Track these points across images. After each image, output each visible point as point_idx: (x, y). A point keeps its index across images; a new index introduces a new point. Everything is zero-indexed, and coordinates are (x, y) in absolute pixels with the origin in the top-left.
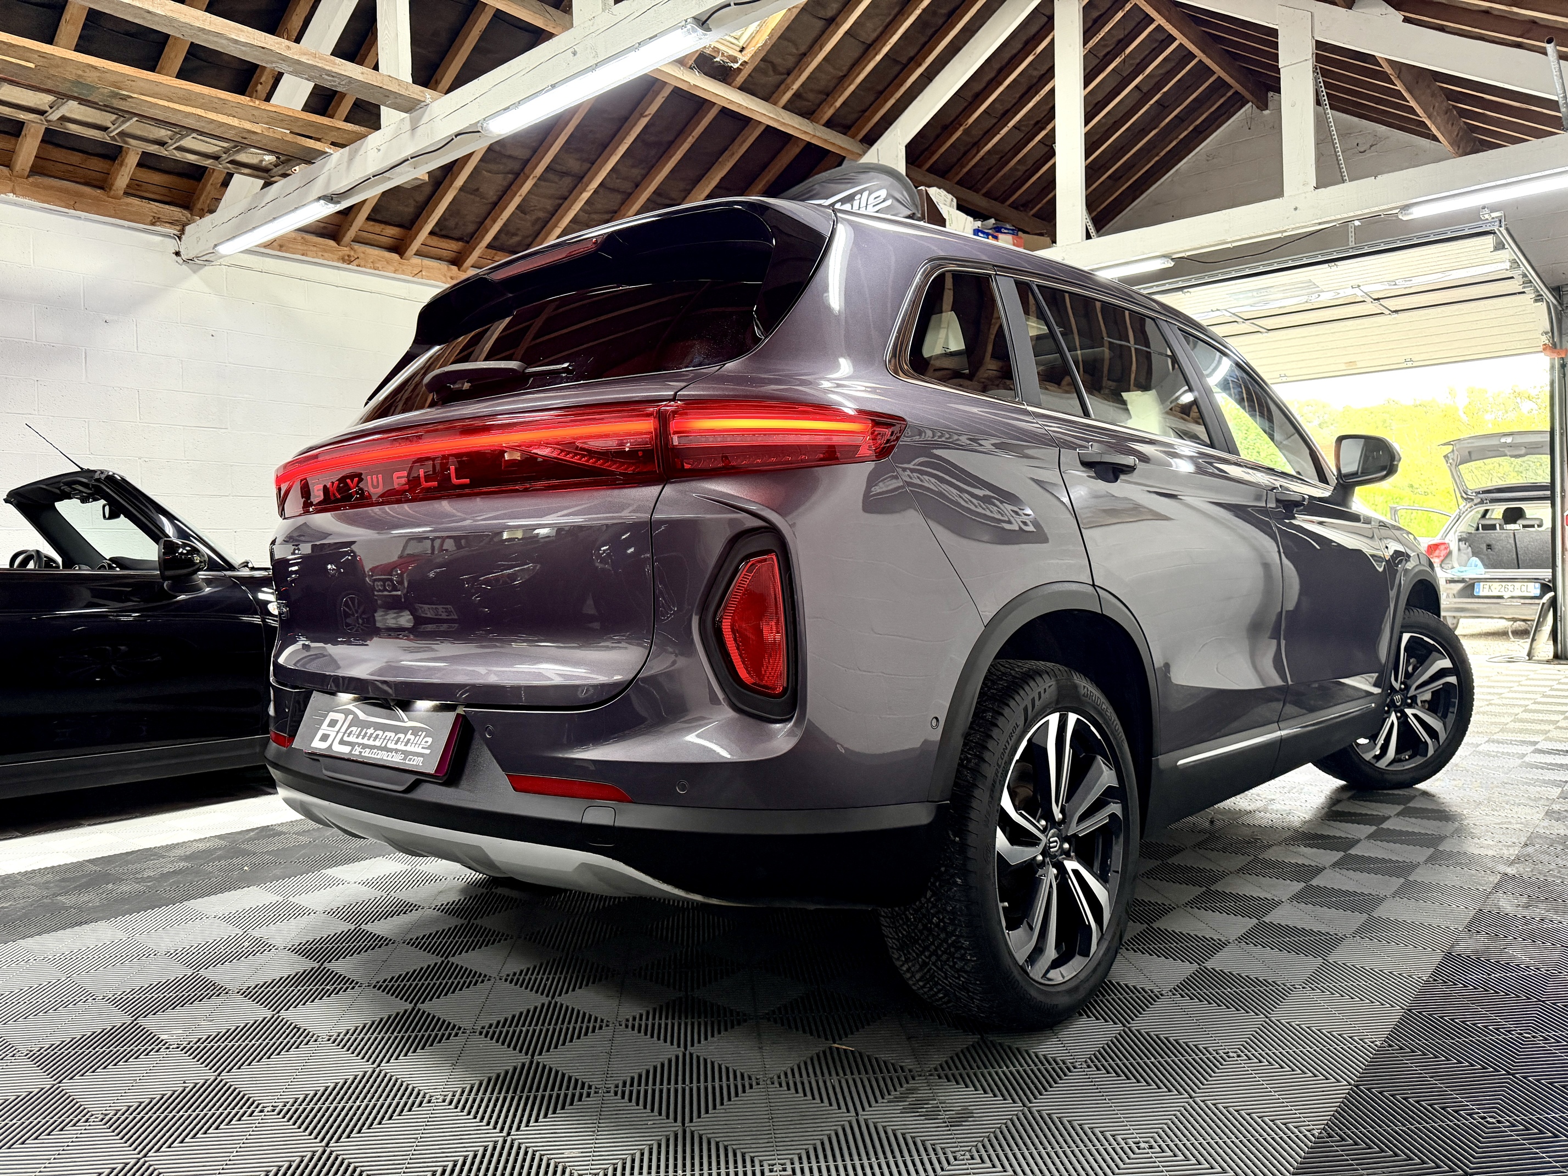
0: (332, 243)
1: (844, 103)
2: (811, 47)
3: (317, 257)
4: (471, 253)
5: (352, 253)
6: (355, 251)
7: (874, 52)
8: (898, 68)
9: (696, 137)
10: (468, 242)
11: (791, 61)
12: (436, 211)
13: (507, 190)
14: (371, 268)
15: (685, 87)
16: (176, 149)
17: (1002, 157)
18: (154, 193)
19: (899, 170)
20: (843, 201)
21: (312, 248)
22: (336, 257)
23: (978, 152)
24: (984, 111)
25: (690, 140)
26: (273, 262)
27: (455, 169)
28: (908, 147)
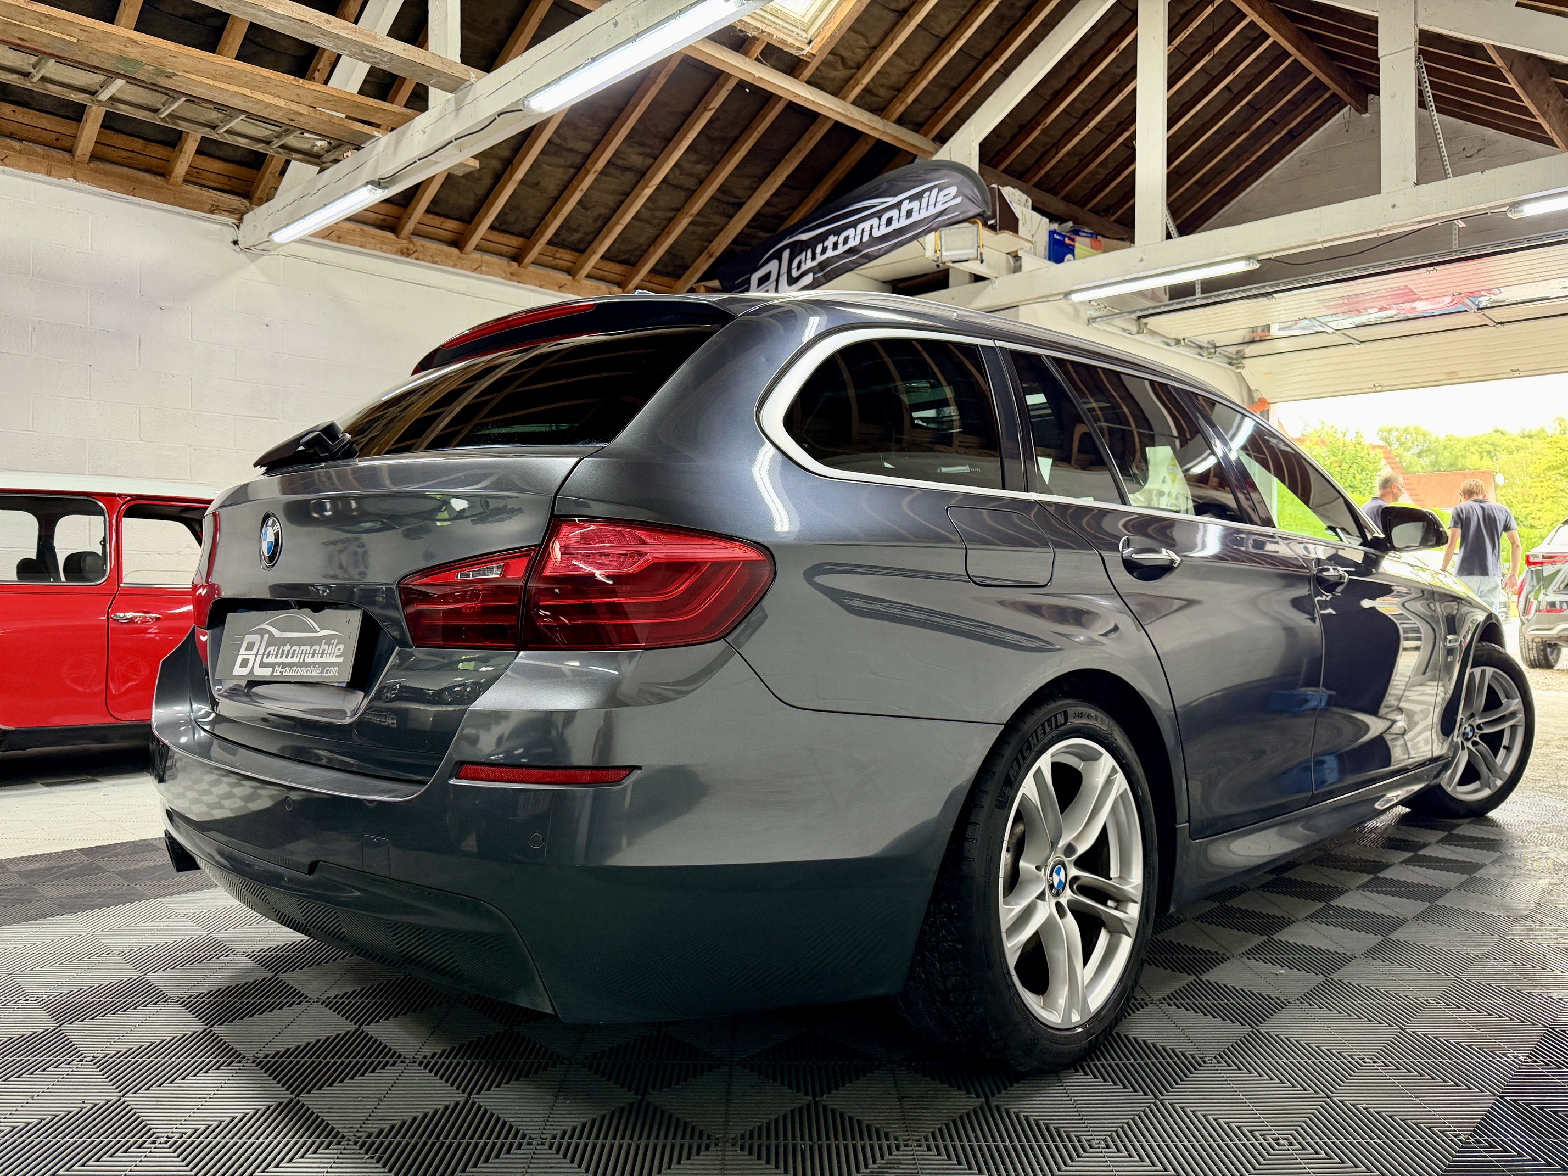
0: (391, 235)
1: (916, 100)
2: (882, 41)
3: (375, 249)
4: (531, 249)
5: (411, 246)
6: (414, 244)
7: (948, 47)
8: (974, 63)
9: (762, 132)
10: (528, 238)
11: (861, 54)
12: (496, 205)
13: (568, 184)
14: (429, 262)
15: (749, 79)
16: (227, 131)
17: (1081, 160)
18: (213, 181)
19: (972, 168)
20: (911, 199)
21: (370, 240)
22: (395, 250)
23: (1057, 153)
24: (1064, 110)
25: (756, 136)
26: (331, 254)
27: (515, 161)
28: (982, 145)
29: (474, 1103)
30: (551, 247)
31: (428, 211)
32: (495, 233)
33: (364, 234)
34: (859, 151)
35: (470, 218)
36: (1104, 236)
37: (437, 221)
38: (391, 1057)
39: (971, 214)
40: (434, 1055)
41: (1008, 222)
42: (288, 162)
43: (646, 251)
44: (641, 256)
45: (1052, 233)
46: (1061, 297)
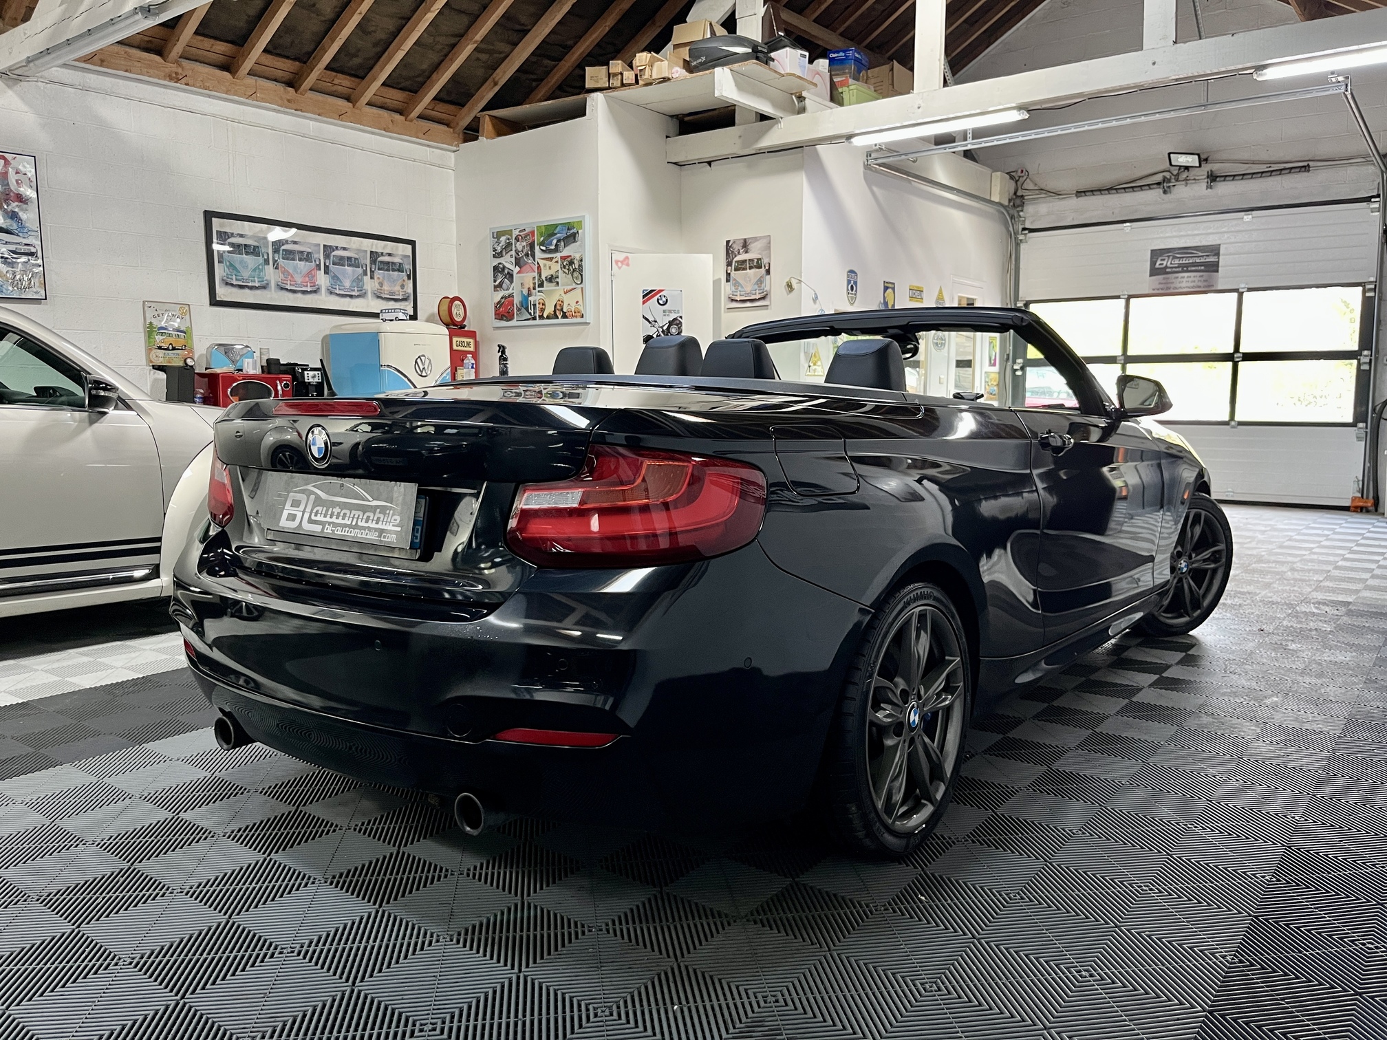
0: (157, 58)
3: (142, 74)
5: (180, 70)
6: (183, 68)
10: (305, 63)
12: (270, 26)
14: (200, 87)
21: (136, 63)
22: (163, 74)
26: (94, 79)
30: (329, 72)
31: (196, 33)
32: (270, 57)
33: (129, 57)
35: (241, 41)
37: (207, 43)
43: (429, 77)
44: (425, 82)
46: (844, 140)
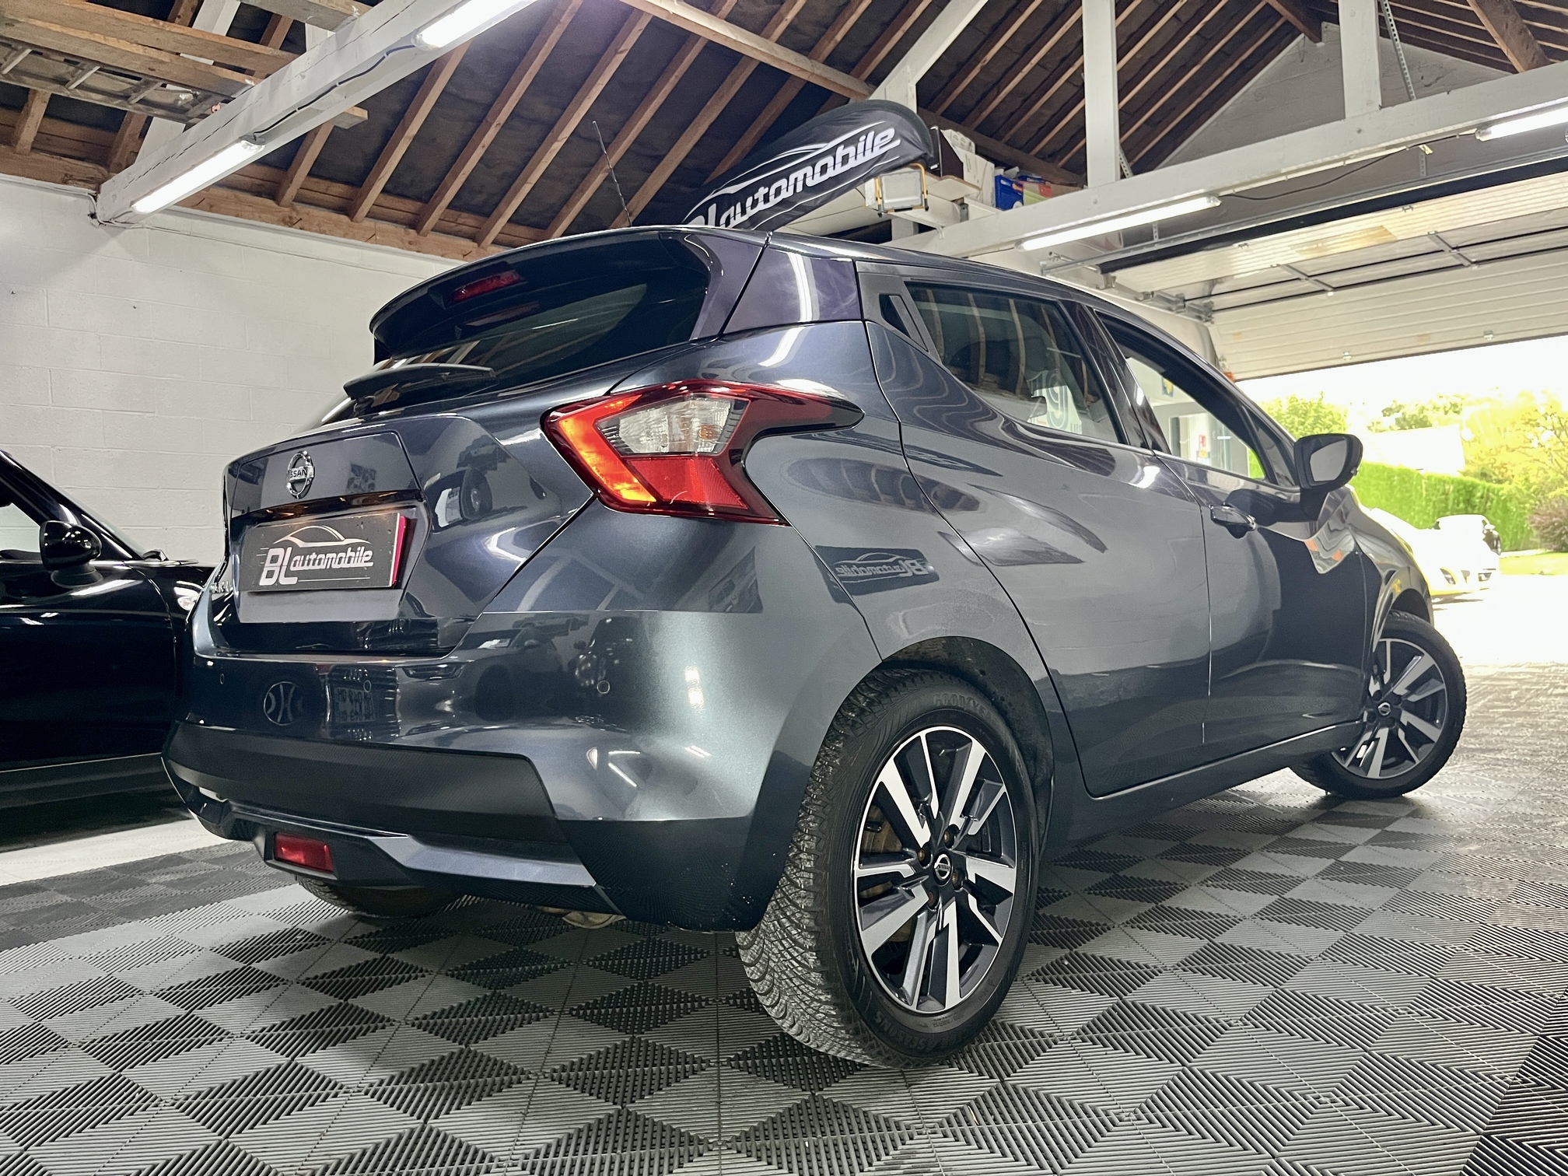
0: (270, 203)
1: (845, 37)
3: (255, 219)
4: (430, 214)
5: (294, 215)
6: (297, 212)
9: (681, 75)
12: (387, 166)
13: (468, 141)
14: (316, 231)
15: (663, 17)
18: (69, 148)
19: (910, 108)
20: (846, 143)
21: (247, 208)
22: (276, 219)
23: (999, 93)
24: (1004, 46)
25: (673, 81)
26: (203, 225)
27: (407, 114)
28: (917, 85)
29: (431, 1130)
30: (453, 212)
31: (310, 174)
32: (390, 198)
33: (239, 201)
34: (785, 97)
35: (359, 181)
36: (1052, 183)
37: (323, 185)
38: (332, 1089)
39: (911, 158)
40: (382, 1082)
41: (952, 167)
42: (149, 120)
45: (998, 179)
46: (1012, 246)
